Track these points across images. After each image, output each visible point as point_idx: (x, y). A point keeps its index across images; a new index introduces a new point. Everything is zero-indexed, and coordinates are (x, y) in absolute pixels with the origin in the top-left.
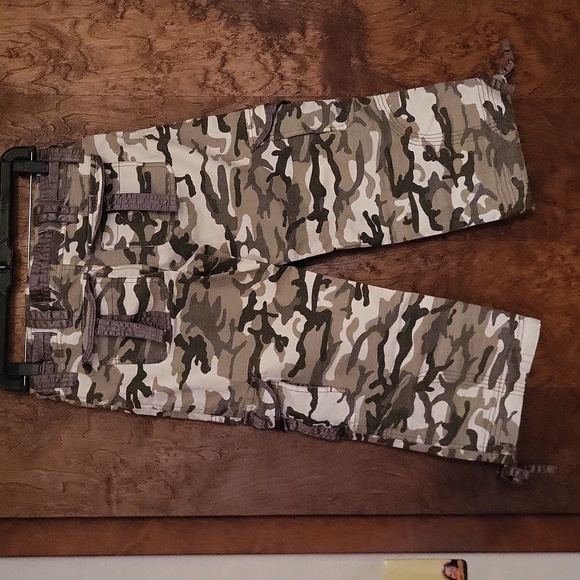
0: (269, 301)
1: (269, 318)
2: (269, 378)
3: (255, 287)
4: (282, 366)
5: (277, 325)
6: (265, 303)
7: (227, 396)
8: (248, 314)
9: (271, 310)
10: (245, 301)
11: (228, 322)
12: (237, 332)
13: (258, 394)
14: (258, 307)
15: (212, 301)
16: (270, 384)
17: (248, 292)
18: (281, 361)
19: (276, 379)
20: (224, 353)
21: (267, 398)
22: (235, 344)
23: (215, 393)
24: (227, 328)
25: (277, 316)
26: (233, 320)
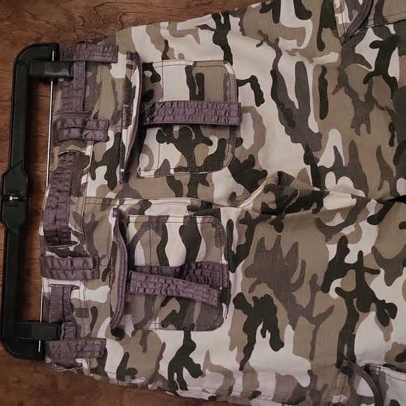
0: (367, 251)
1: (367, 275)
2: (367, 362)
3: (347, 231)
4: (388, 346)
5: (378, 285)
6: (361, 253)
7: (305, 382)
8: (337, 268)
9: (370, 263)
10: (332, 250)
11: (307, 278)
12: (320, 294)
13: (351, 383)
14: (351, 259)
15: (286, 249)
16: (368, 371)
17: (337, 237)
18: (387, 338)
19: (377, 362)
20: (302, 321)
21: (364, 389)
22: (318, 310)
23: (289, 378)
24: (306, 287)
25: (377, 272)
26: (315, 277)
